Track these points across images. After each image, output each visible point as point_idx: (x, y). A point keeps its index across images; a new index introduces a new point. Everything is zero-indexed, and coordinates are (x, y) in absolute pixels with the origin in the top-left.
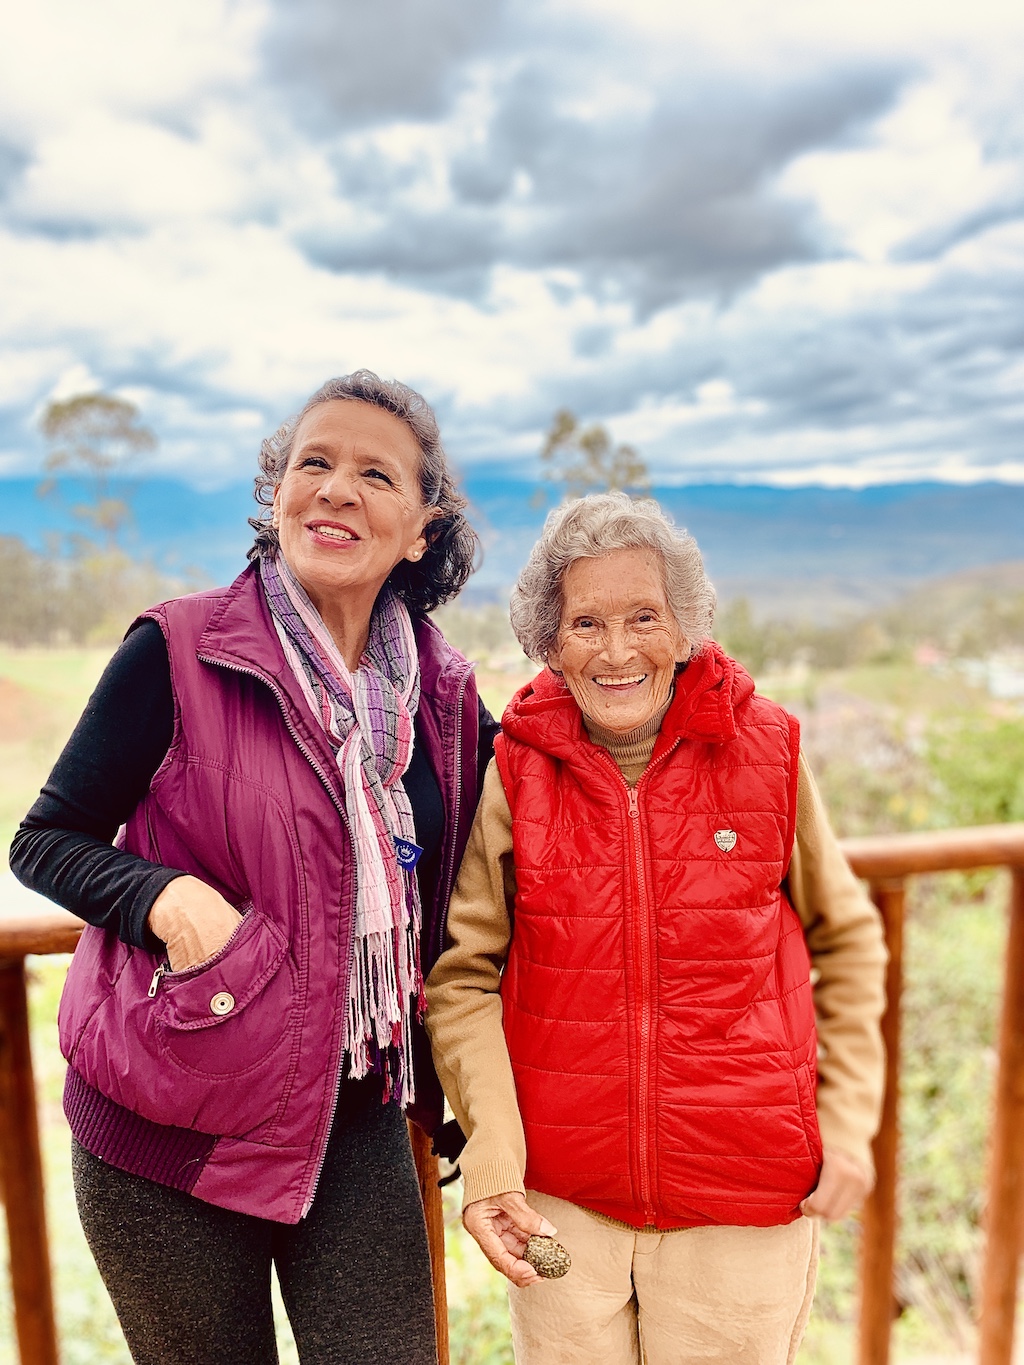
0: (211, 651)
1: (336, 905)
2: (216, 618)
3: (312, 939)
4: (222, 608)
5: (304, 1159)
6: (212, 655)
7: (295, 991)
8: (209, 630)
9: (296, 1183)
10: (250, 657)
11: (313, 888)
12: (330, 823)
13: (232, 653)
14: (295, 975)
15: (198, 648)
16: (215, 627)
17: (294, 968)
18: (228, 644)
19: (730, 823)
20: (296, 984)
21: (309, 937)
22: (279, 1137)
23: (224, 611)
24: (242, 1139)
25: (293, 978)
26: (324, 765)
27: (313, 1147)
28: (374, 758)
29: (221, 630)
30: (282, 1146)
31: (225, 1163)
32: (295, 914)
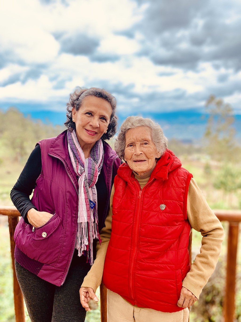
0: (51, 152)
1: (74, 214)
2: (52, 145)
3: (68, 222)
4: (54, 142)
5: (63, 272)
6: (51, 153)
7: (62, 234)
8: (51, 147)
9: (61, 277)
10: (59, 154)
11: (69, 210)
12: (74, 195)
13: (55, 153)
14: (63, 230)
15: (48, 152)
16: (52, 147)
17: (63, 228)
18: (54, 151)
19: (164, 203)
20: (63, 232)
21: (67, 221)
22: (57, 266)
23: (54, 143)
24: (49, 265)
25: (62, 231)
26: (74, 181)
27: (65, 270)
28: (88, 180)
29: (53, 147)
30: (58, 268)
31: (45, 270)
32: (63, 216)
